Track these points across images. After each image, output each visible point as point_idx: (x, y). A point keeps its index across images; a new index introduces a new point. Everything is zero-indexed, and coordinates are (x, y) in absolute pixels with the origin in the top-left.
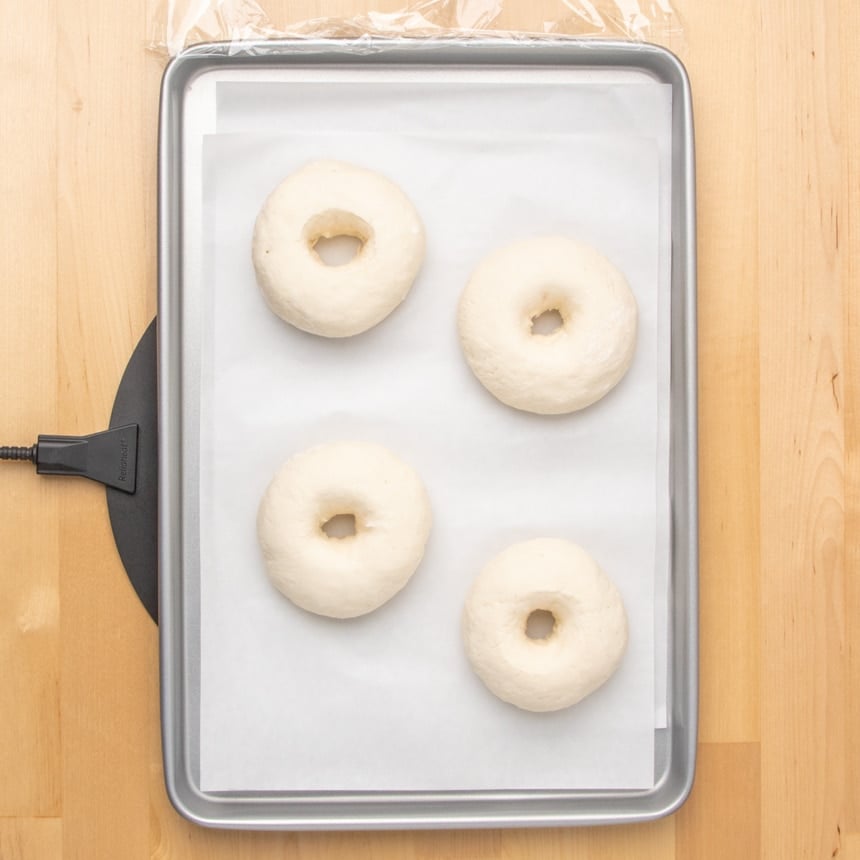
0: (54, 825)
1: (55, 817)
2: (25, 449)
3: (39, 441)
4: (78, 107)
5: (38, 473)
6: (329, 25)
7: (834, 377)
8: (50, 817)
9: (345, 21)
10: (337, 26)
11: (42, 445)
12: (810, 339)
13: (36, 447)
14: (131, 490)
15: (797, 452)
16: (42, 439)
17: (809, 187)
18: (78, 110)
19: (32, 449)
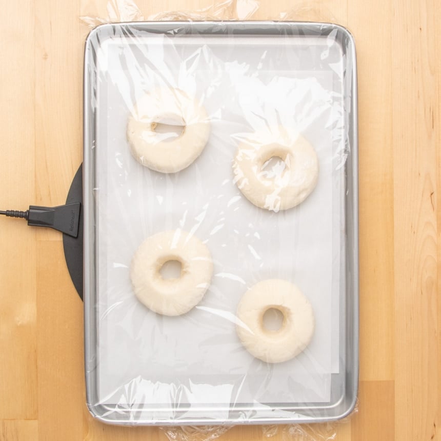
0: (34, 424)
1: (35, 419)
2: (23, 212)
3: (30, 209)
4: (45, 57)
5: (28, 225)
6: (171, 14)
7: (432, 194)
8: (31, 419)
9: (179, 13)
10: (175, 15)
11: (31, 211)
12: (419, 174)
13: (28, 211)
14: (76, 236)
15: (413, 232)
16: (31, 207)
17: (419, 97)
18: (45, 59)
19: (26, 212)
